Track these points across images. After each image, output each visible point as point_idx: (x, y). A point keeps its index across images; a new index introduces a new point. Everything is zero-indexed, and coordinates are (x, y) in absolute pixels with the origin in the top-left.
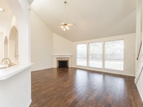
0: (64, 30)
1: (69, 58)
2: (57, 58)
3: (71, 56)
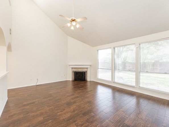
0: (72, 28)
1: (88, 68)
2: (72, 68)
3: (90, 65)
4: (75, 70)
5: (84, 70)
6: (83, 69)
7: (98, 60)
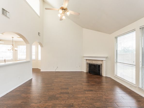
1: (103, 60)
2: (86, 60)
3: (107, 58)
4: (89, 62)
5: (99, 63)
6: (98, 61)
7: (117, 51)
